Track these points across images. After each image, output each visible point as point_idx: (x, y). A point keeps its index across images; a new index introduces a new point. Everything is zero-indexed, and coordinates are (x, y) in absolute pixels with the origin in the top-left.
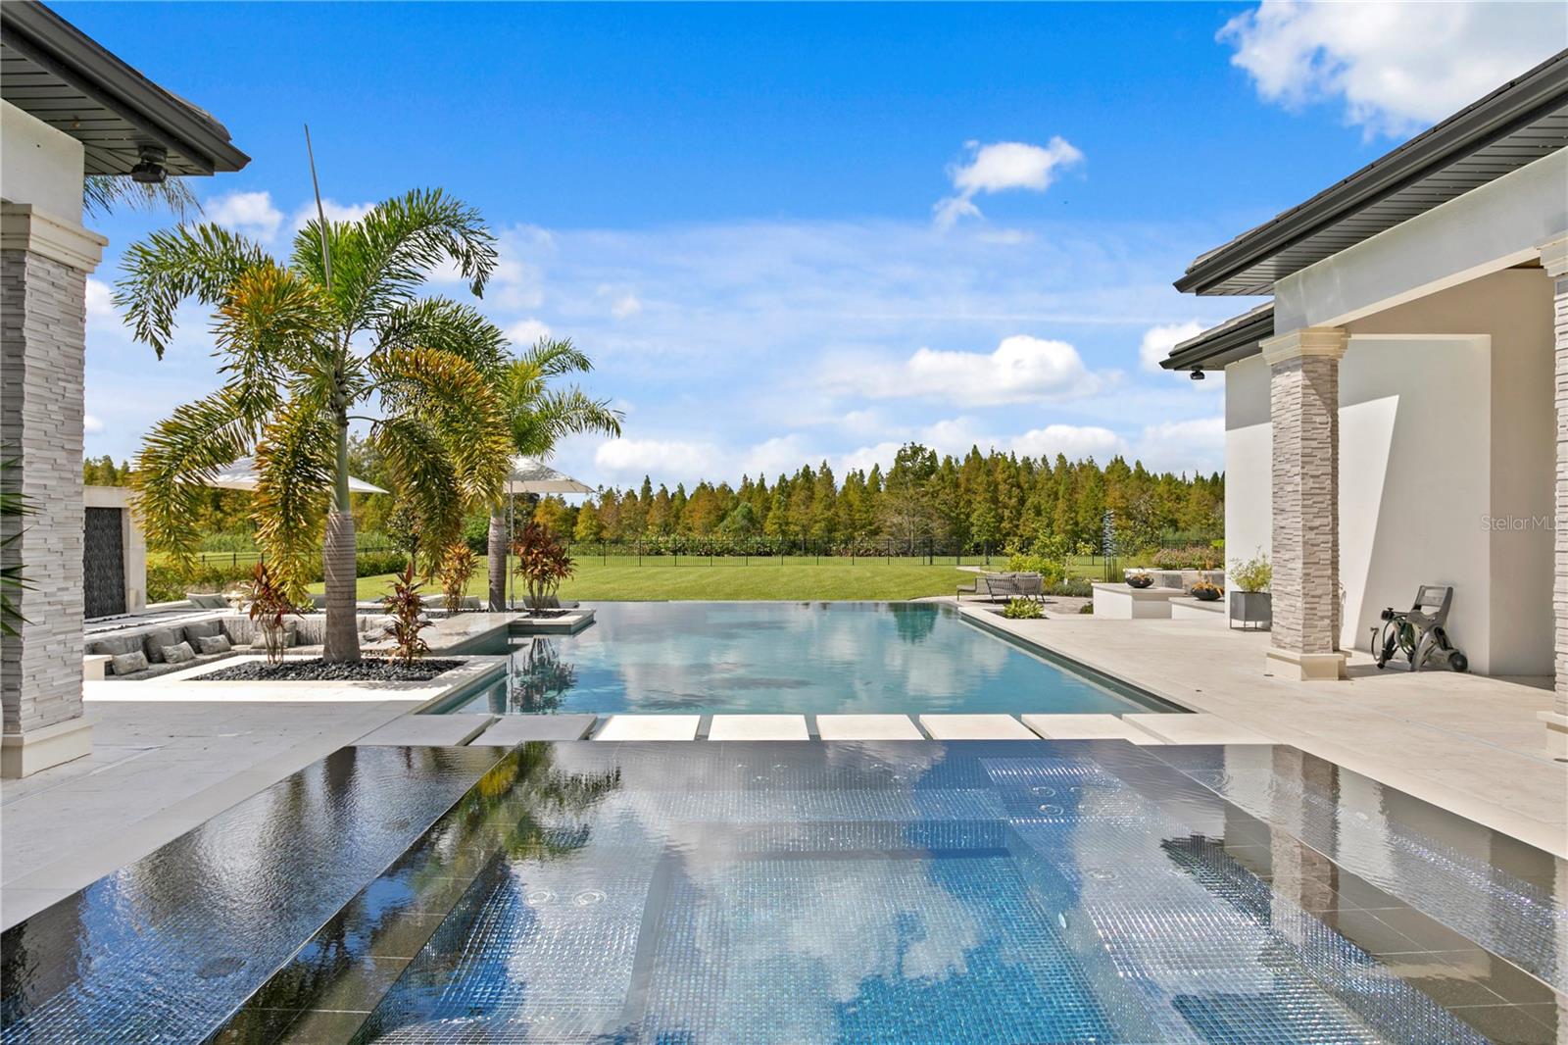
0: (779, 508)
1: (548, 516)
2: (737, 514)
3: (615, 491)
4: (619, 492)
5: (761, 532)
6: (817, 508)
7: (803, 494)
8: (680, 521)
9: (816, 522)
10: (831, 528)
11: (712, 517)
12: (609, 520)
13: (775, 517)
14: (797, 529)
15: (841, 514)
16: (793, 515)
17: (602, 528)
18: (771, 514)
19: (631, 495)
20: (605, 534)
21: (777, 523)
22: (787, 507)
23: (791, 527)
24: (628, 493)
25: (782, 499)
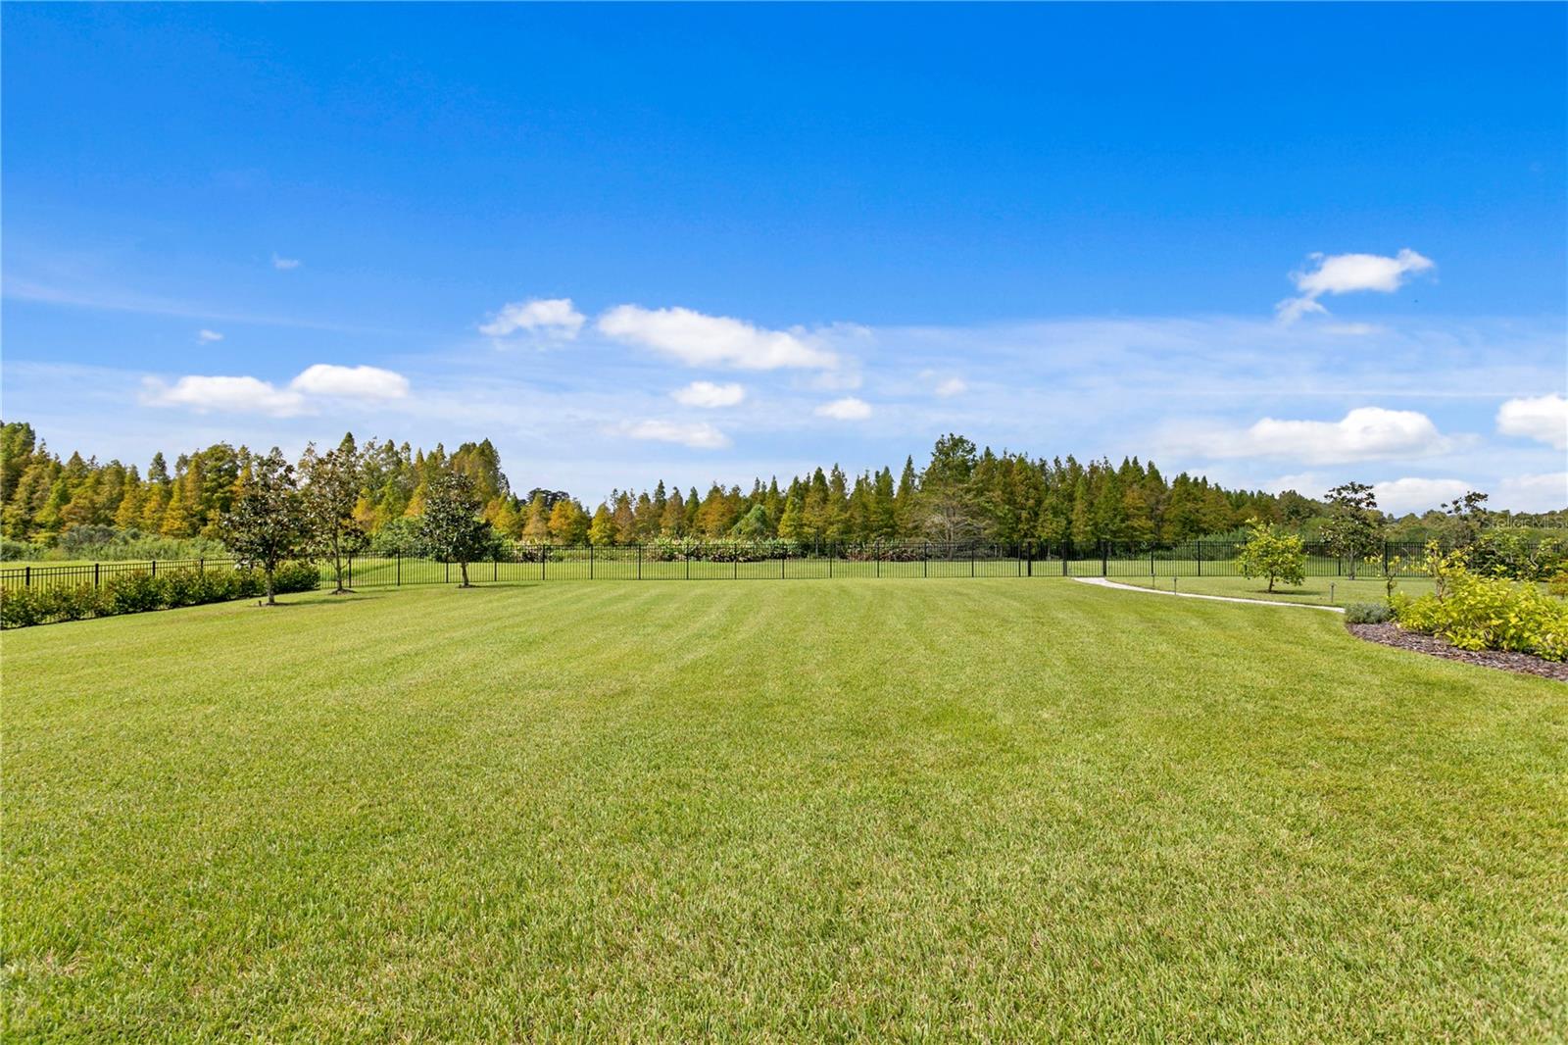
0: (792, 511)
1: (563, 520)
2: (751, 517)
3: (629, 495)
4: (632, 495)
5: (775, 534)
6: (832, 510)
7: (816, 496)
8: (693, 524)
9: (832, 524)
10: (848, 530)
11: (726, 520)
12: (623, 523)
13: (789, 519)
14: (812, 531)
15: (856, 515)
16: (807, 516)
17: (615, 531)
18: (785, 516)
19: (644, 498)
20: (619, 537)
21: (791, 525)
22: (802, 509)
23: (806, 529)
24: (642, 497)
25: (797, 500)
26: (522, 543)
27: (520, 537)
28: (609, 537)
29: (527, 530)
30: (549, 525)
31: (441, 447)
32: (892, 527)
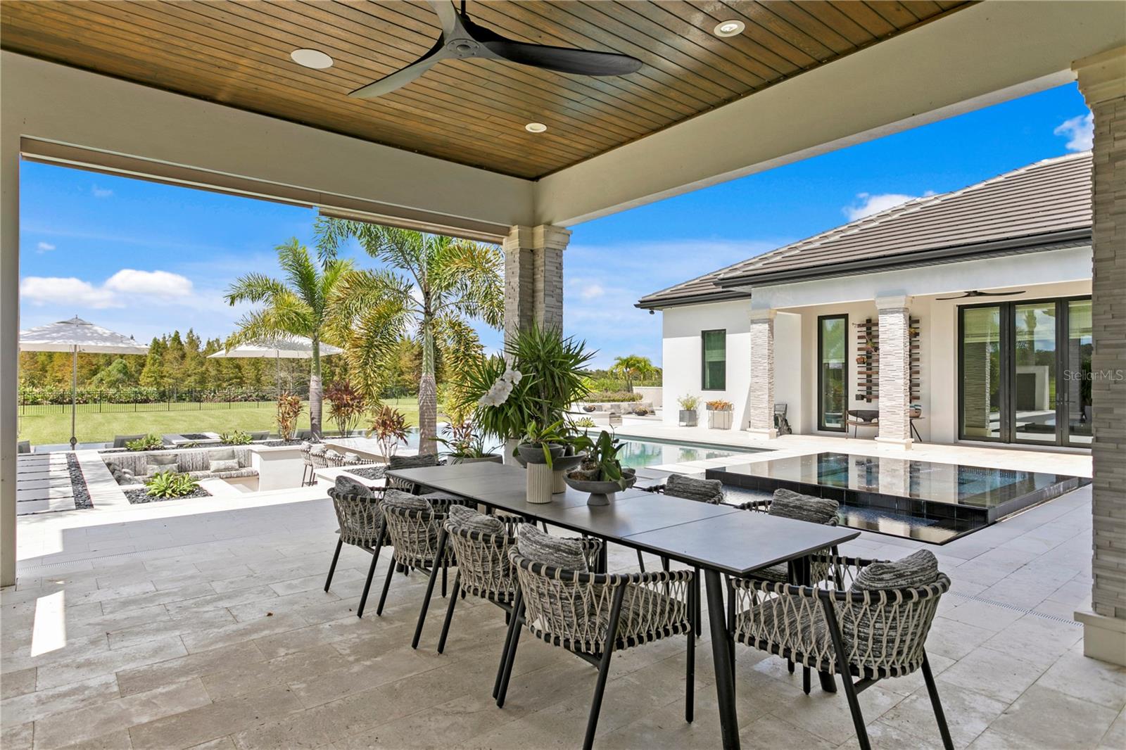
0: (153, 365)
2: (114, 369)
5: (137, 383)
6: (190, 364)
8: (48, 375)
9: (189, 376)
10: (203, 381)
11: (85, 371)
13: (150, 371)
14: (171, 381)
15: (210, 369)
16: (167, 369)
18: (145, 370)
21: (151, 377)
22: (161, 364)
23: (165, 380)
25: (157, 356)
32: (241, 378)
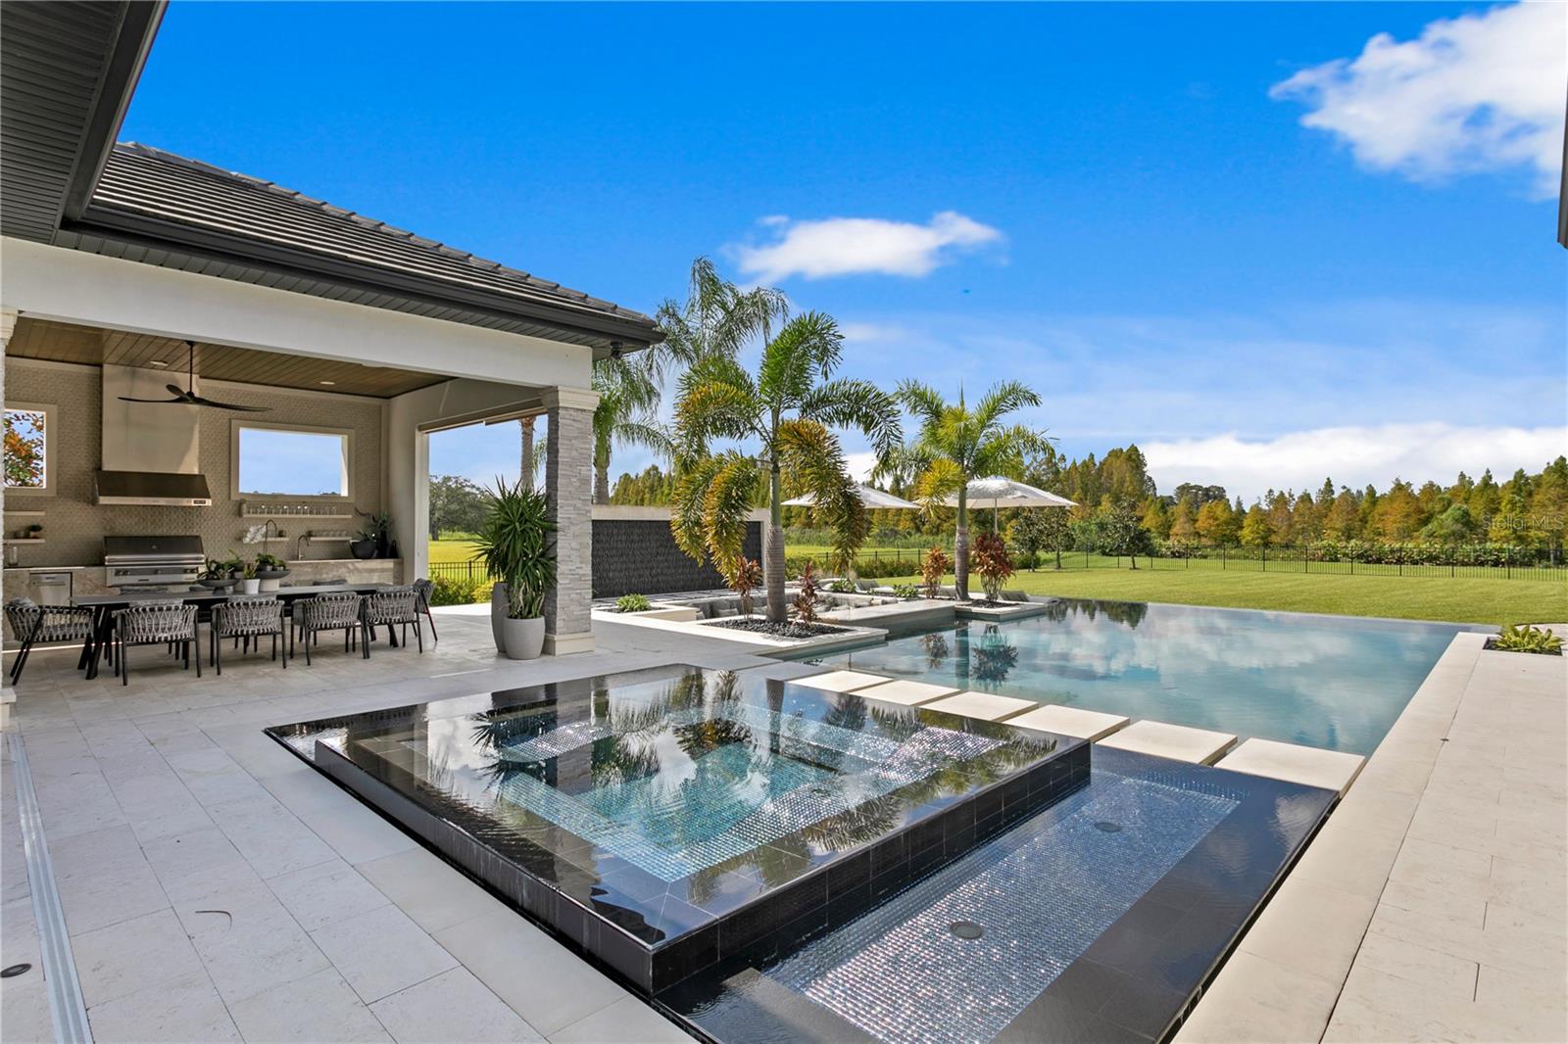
0: (1512, 510)
1: (1211, 521)
2: (1447, 520)
3: (1287, 495)
4: (1291, 496)
5: (1485, 537)
7: (1553, 492)
8: (1368, 526)
11: (1412, 521)
12: (1279, 524)
13: (1506, 520)
14: (1542, 534)
16: (1533, 518)
17: (1270, 531)
18: (1499, 517)
19: (1306, 498)
20: (1274, 538)
21: (1508, 528)
22: (1525, 509)
23: (1532, 533)
24: (1301, 498)
25: (1517, 498)
26: (1169, 543)
27: (1167, 537)
28: (1262, 538)
29: (1174, 530)
30: (1197, 525)
31: (1092, 456)
